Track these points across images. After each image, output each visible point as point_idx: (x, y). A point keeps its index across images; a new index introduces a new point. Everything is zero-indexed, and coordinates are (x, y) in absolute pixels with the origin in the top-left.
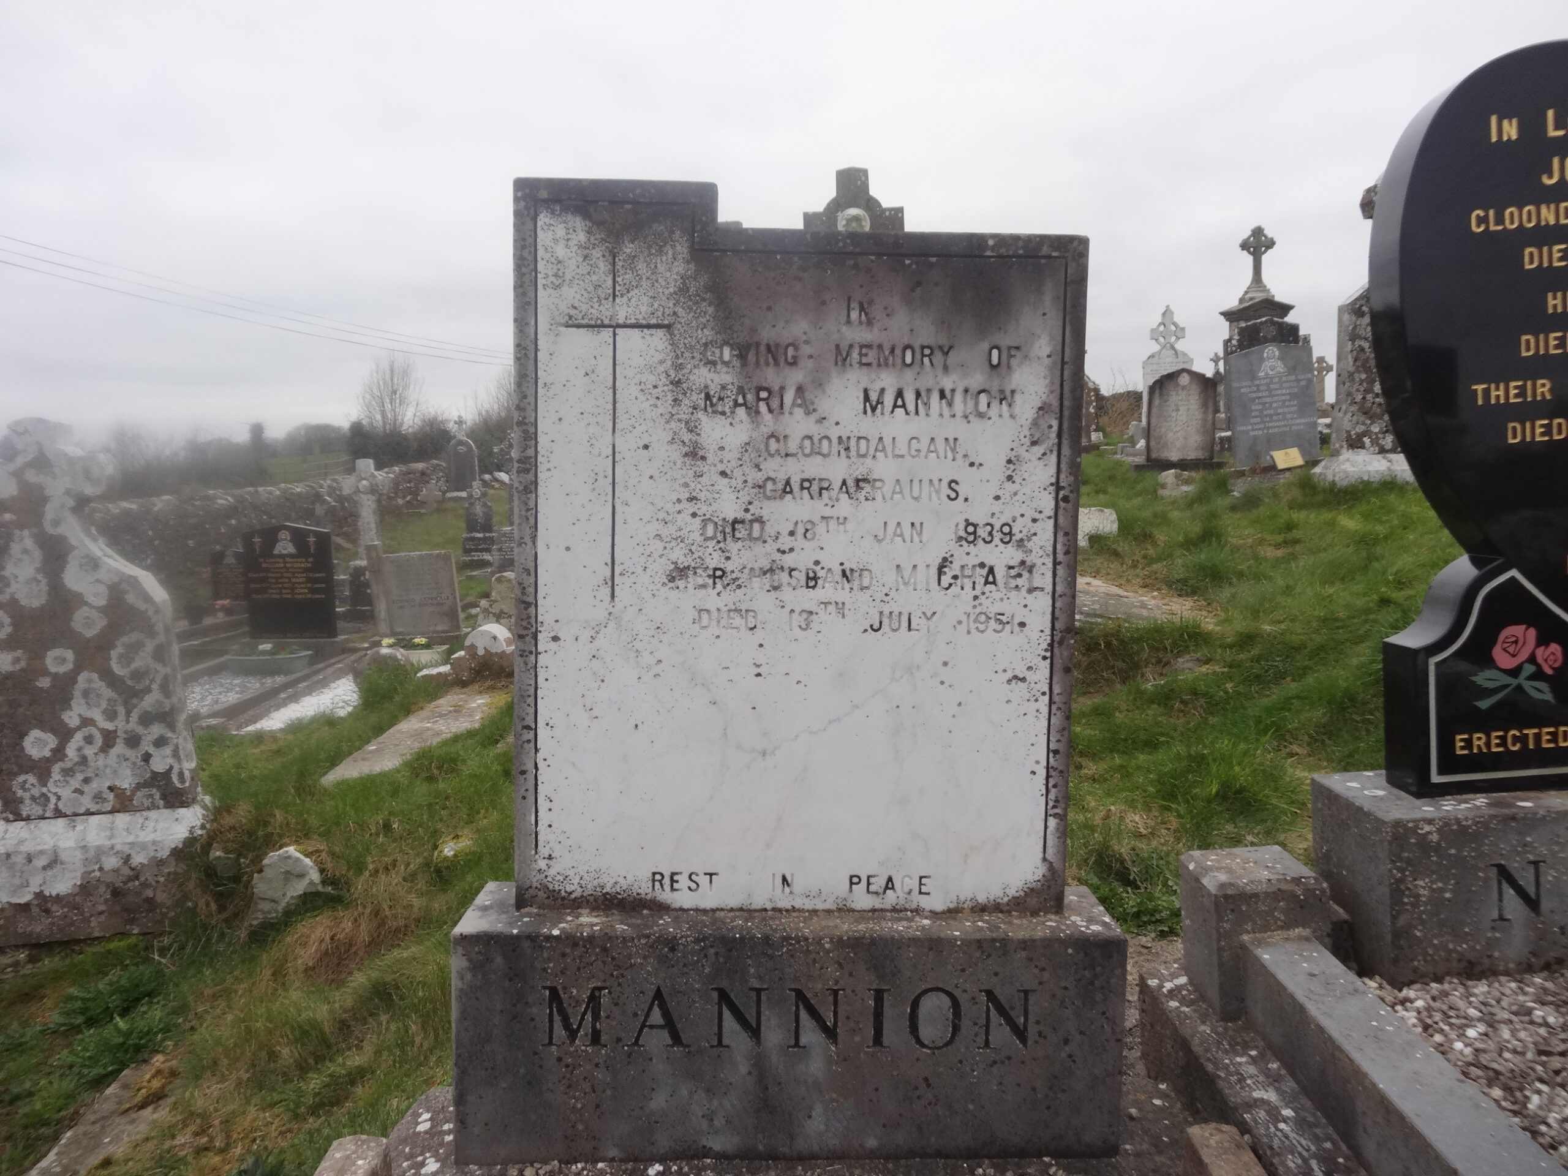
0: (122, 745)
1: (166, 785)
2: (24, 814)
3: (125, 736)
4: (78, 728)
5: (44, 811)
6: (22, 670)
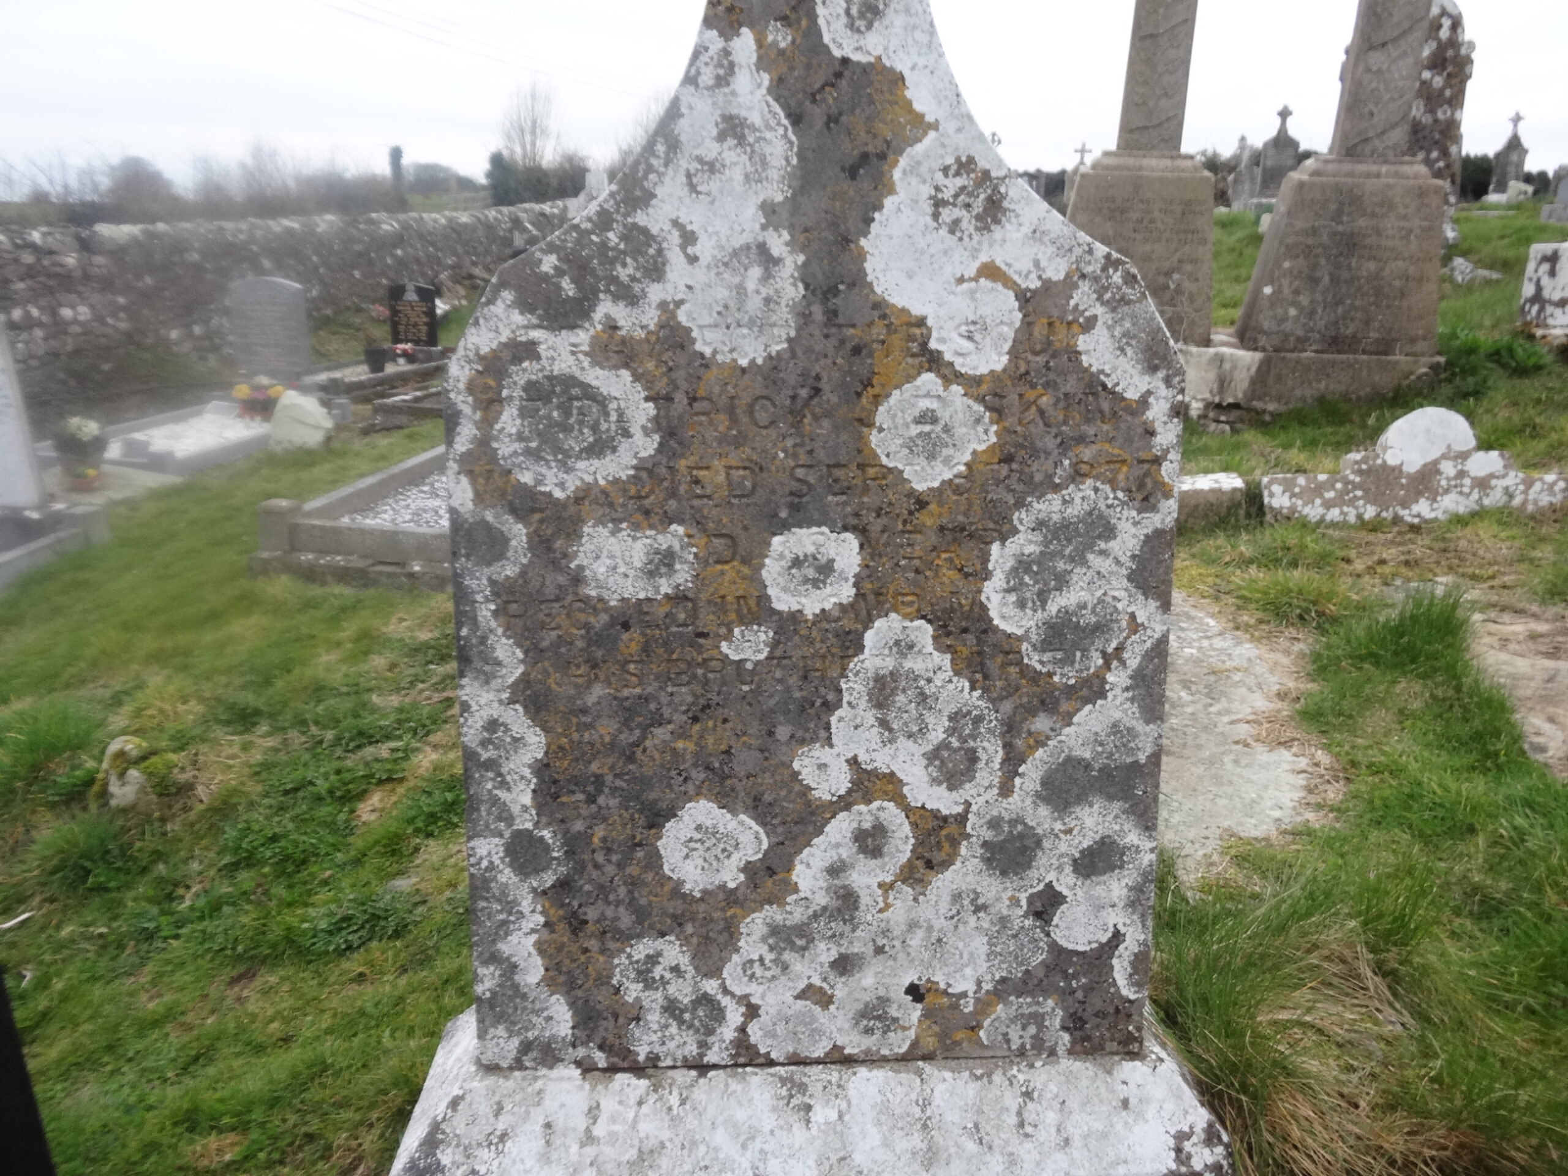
0: (975, 863)
1: (1088, 989)
2: (642, 1052)
3: (988, 835)
4: (844, 803)
5: (703, 1045)
6: (679, 598)
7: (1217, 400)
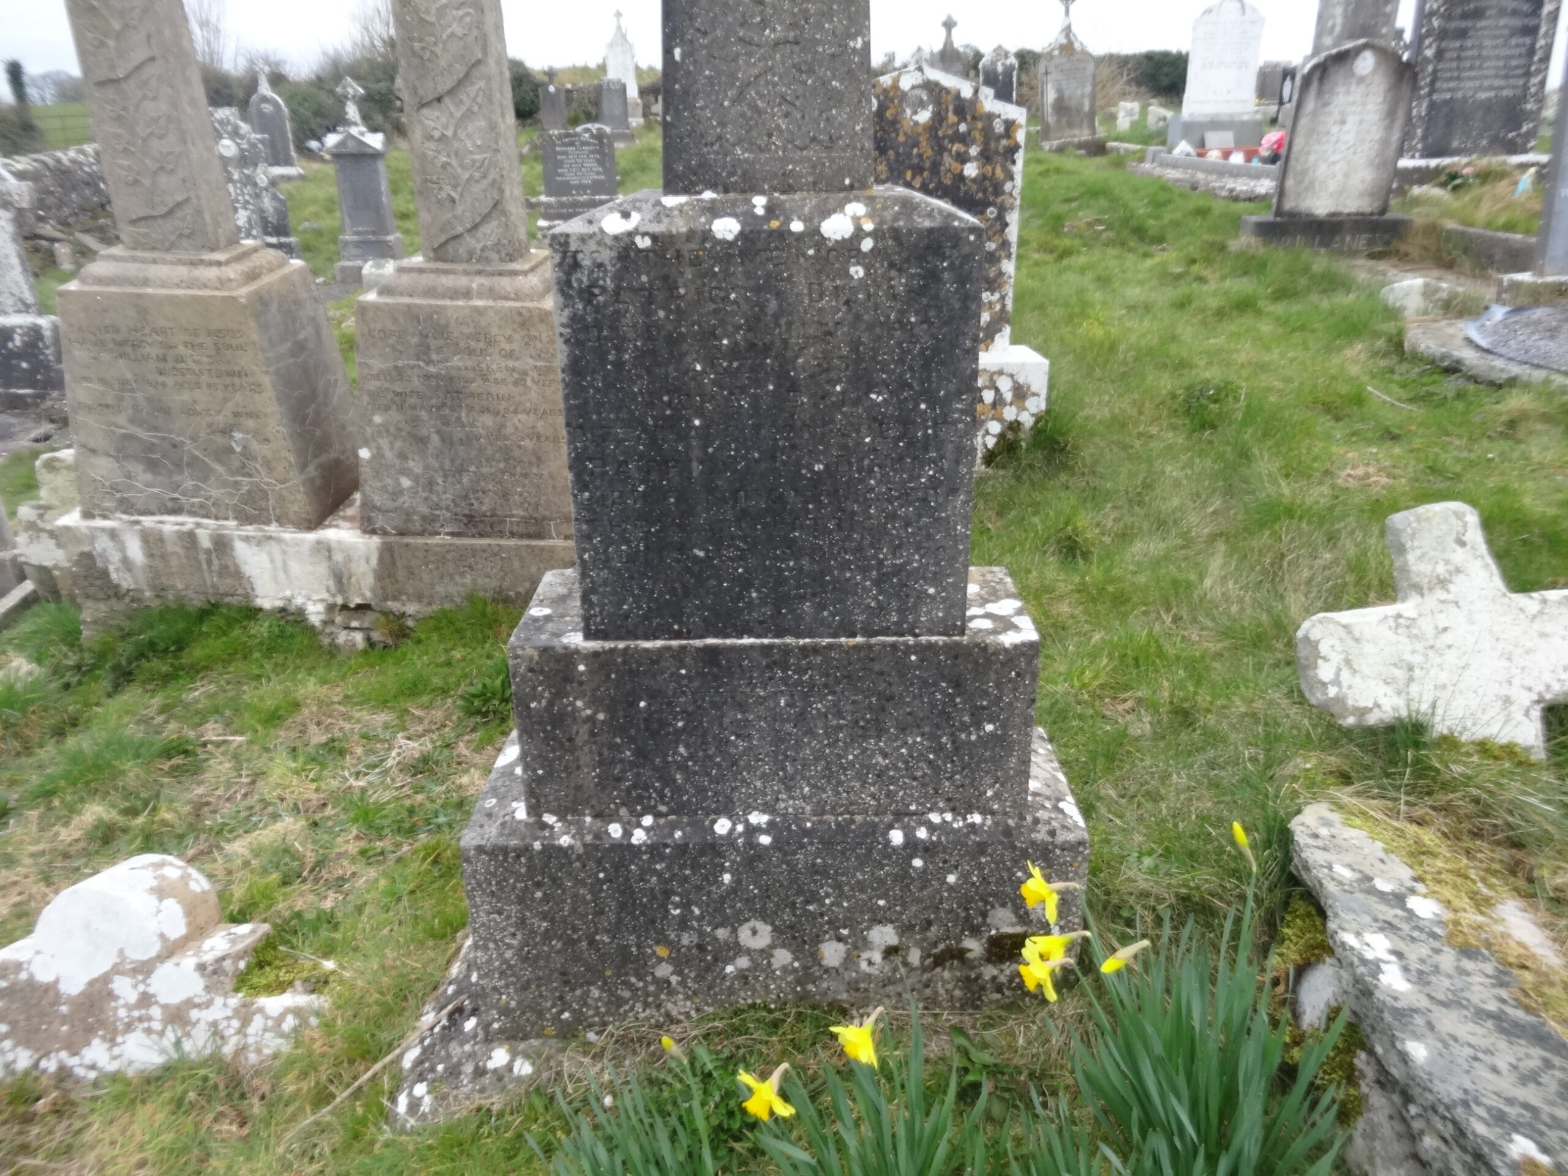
7: (339, 600)
